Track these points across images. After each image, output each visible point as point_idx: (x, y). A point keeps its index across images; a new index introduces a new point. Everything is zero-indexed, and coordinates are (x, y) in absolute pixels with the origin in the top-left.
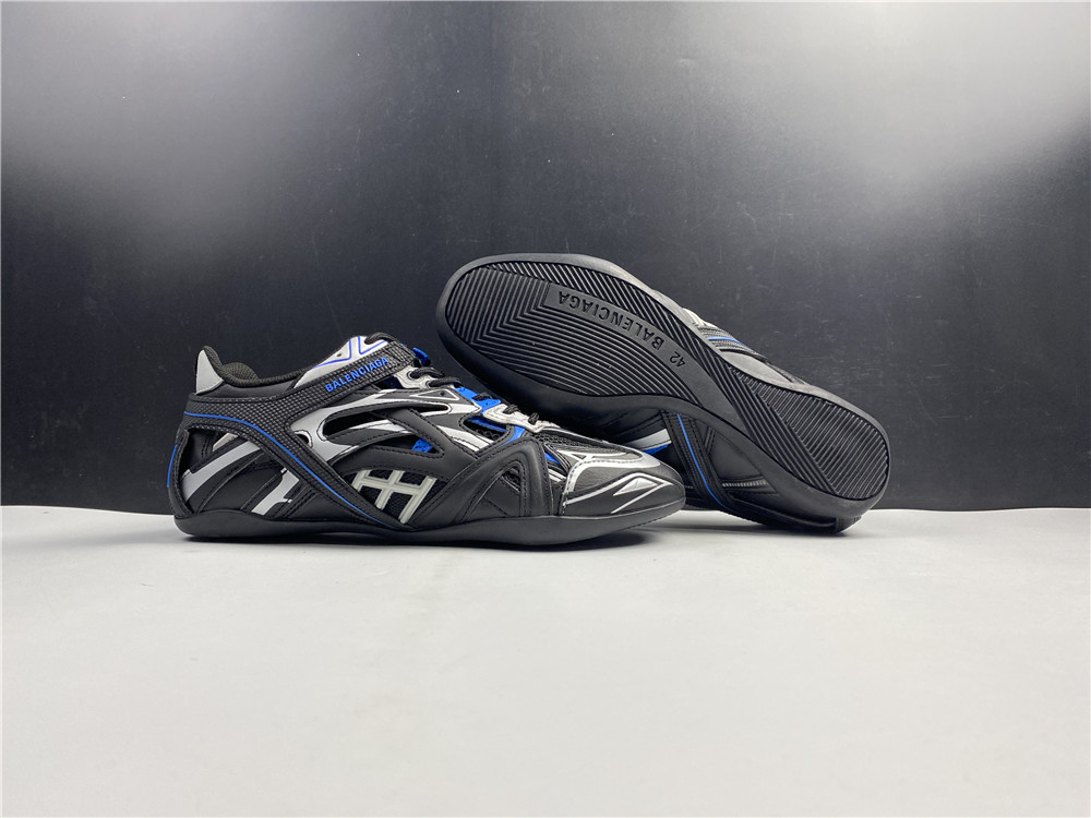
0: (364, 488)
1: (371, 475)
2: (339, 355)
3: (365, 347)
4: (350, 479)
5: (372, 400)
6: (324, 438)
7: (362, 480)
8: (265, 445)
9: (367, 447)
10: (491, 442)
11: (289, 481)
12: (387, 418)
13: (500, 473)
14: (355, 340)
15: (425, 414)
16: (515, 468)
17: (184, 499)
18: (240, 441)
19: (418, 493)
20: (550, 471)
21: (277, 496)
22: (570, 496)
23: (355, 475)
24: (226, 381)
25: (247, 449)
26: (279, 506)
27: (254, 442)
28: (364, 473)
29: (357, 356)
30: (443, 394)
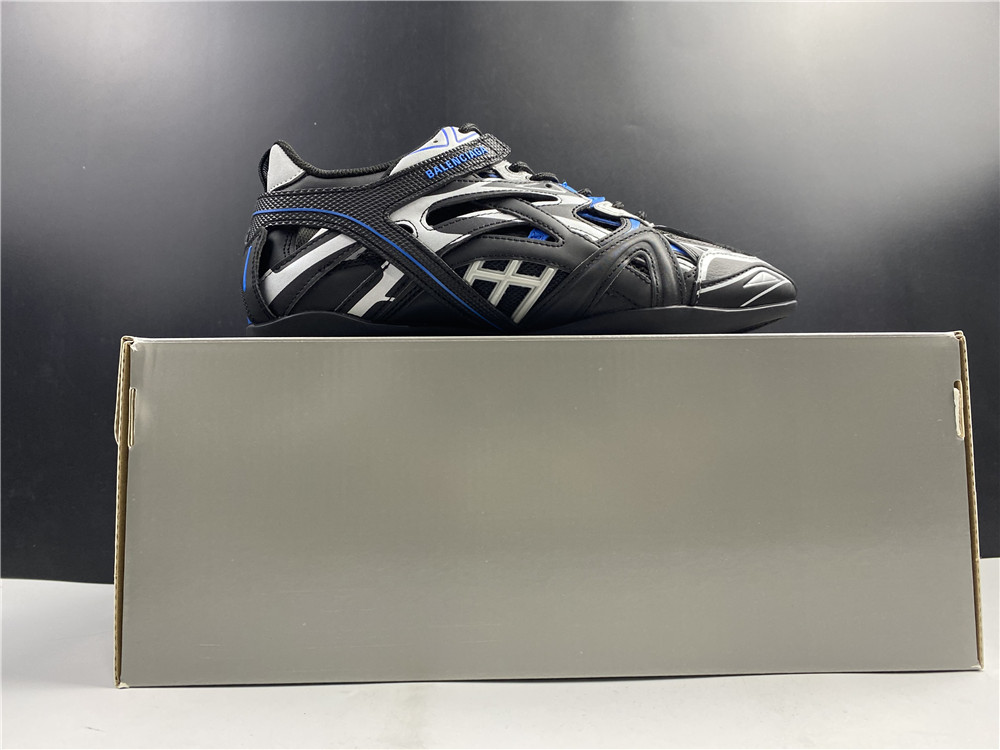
0: (477, 282)
1: (485, 267)
2: (436, 142)
3: (461, 136)
4: (463, 271)
5: (478, 187)
6: (430, 227)
7: (475, 272)
8: (362, 236)
9: (478, 237)
10: (609, 232)
11: (392, 276)
12: (495, 207)
13: (626, 262)
14: (448, 129)
15: (536, 204)
16: (641, 256)
17: (266, 302)
18: (331, 234)
19: (537, 285)
20: (679, 260)
21: (378, 294)
22: (704, 285)
23: (467, 267)
24: (308, 172)
25: (340, 242)
26: (379, 305)
27: (348, 235)
28: (478, 264)
29: (454, 145)
30: (549, 186)
